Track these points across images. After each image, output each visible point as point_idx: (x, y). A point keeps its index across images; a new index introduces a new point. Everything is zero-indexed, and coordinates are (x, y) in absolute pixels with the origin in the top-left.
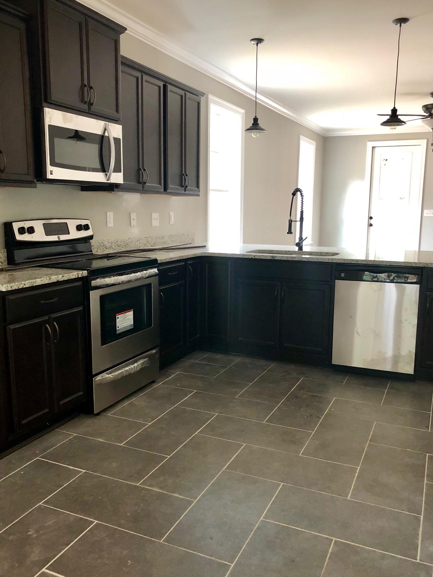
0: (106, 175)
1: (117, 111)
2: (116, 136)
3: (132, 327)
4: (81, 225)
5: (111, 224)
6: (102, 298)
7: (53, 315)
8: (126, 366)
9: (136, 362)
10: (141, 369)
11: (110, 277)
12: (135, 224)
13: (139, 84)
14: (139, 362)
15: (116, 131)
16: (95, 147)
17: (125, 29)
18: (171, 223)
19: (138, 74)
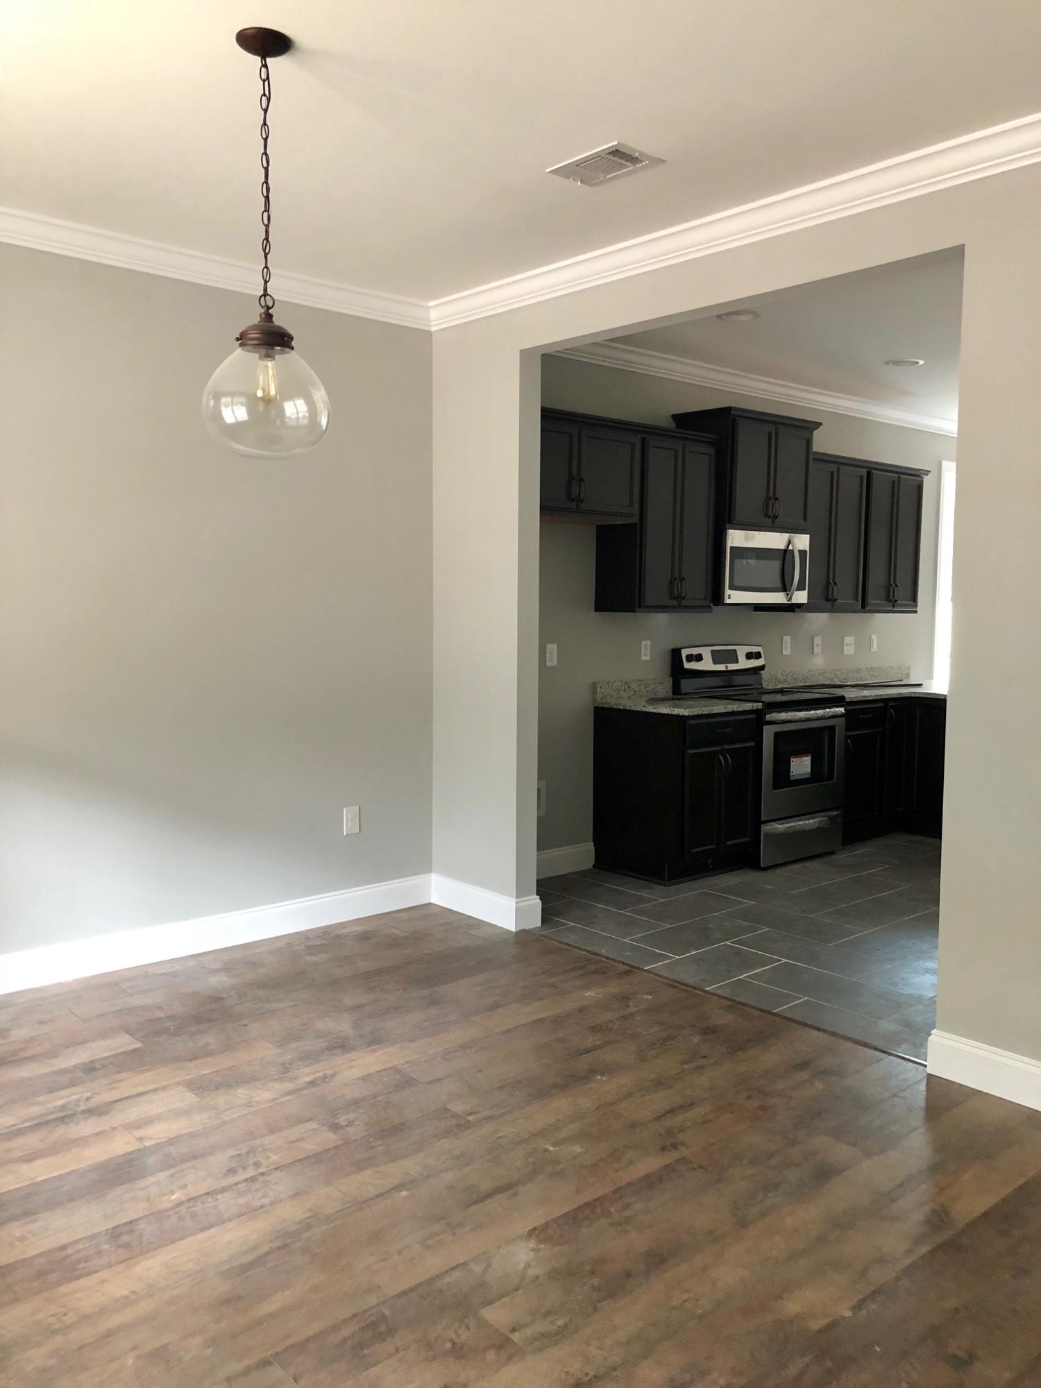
0: (788, 594)
1: (805, 519)
2: (801, 548)
3: (809, 776)
5: (787, 651)
6: (777, 735)
7: (726, 747)
8: (801, 820)
9: (813, 819)
10: (818, 828)
11: (787, 711)
12: (820, 652)
13: (833, 480)
14: (816, 820)
15: (802, 542)
16: (776, 564)
17: (821, 424)
18: (872, 650)
19: (833, 467)
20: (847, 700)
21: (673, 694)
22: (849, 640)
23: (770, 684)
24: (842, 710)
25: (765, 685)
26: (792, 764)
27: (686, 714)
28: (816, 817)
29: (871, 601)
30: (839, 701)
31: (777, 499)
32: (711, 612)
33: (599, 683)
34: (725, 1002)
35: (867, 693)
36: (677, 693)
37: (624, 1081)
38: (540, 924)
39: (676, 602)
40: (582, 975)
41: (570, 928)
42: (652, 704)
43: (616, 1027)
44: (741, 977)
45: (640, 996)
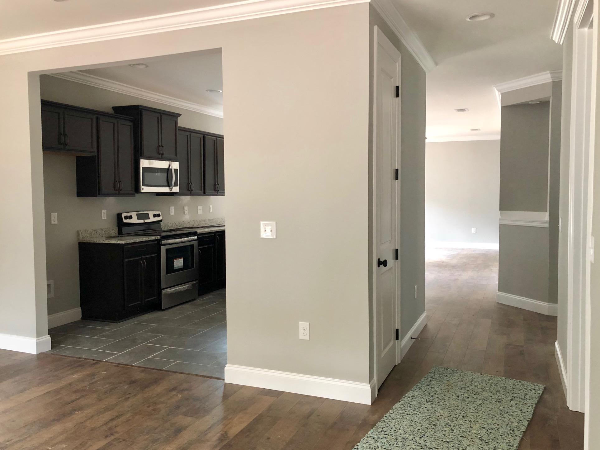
0: (170, 188)
1: (176, 156)
2: (175, 168)
3: (182, 267)
4: (156, 214)
5: (172, 213)
6: (167, 250)
7: (144, 257)
8: (179, 287)
9: (185, 286)
10: (187, 289)
11: (171, 239)
12: (187, 213)
13: (188, 139)
14: (186, 286)
15: (175, 165)
16: (165, 175)
17: (181, 115)
18: (210, 212)
19: (188, 134)
20: (198, 233)
21: (119, 234)
22: (199, 208)
23: (165, 228)
24: (196, 237)
25: (163, 229)
26: (175, 262)
27: (124, 243)
28: (187, 285)
29: (207, 191)
30: (195, 234)
31: (163, 146)
32: (135, 196)
33: (80, 231)
34: (141, 369)
35: (207, 230)
36: (120, 234)
37: (89, 412)
38: (51, 349)
39: (117, 192)
40: (71, 369)
41: (67, 348)
42: (107, 240)
43: (87, 388)
44: (149, 357)
45: (100, 373)
